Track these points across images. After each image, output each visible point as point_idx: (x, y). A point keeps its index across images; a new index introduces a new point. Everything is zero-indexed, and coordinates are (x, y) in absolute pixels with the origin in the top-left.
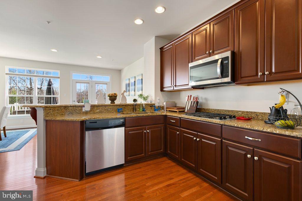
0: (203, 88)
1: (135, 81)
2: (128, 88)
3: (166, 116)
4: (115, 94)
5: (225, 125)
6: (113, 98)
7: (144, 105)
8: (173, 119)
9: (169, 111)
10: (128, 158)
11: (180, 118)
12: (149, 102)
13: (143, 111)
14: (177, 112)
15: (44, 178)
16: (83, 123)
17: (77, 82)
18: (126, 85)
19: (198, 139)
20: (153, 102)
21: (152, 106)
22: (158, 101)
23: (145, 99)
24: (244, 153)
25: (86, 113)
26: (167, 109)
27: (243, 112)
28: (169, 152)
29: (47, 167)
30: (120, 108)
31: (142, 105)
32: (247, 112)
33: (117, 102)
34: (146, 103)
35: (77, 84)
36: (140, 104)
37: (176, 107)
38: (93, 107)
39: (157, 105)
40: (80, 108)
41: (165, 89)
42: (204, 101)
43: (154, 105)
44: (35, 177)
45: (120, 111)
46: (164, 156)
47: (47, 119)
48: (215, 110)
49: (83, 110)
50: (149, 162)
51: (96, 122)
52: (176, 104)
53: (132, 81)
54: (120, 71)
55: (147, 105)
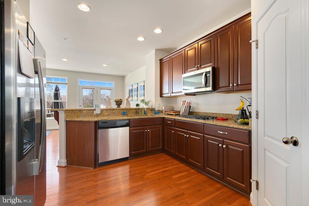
0: (195, 95)
1: (137, 87)
2: (131, 94)
3: (164, 118)
4: (121, 99)
5: (206, 124)
6: (119, 103)
7: (145, 109)
8: (169, 120)
9: (167, 114)
10: (132, 152)
11: (175, 119)
12: (150, 106)
13: (145, 114)
14: (173, 115)
15: (65, 167)
16: (96, 123)
17: (83, 88)
18: (129, 91)
19: (187, 136)
20: (153, 107)
21: (152, 110)
22: (158, 106)
23: (146, 104)
24: (217, 143)
25: (97, 115)
26: (165, 113)
27: (223, 114)
28: (166, 148)
29: (67, 158)
30: (125, 111)
31: (144, 109)
32: (226, 114)
33: (123, 106)
34: (147, 107)
35: (83, 89)
36: (142, 109)
37: (173, 111)
38: (102, 110)
39: (157, 109)
40: (92, 111)
41: (164, 95)
42: (195, 106)
43: (155, 109)
44: (57, 166)
45: (125, 114)
46: (163, 152)
47: (68, 119)
48: (204, 113)
49: (94, 114)
50: (149, 157)
51: (107, 123)
52: (173, 108)
53: (135, 87)
54: (123, 77)
55: (148, 109)
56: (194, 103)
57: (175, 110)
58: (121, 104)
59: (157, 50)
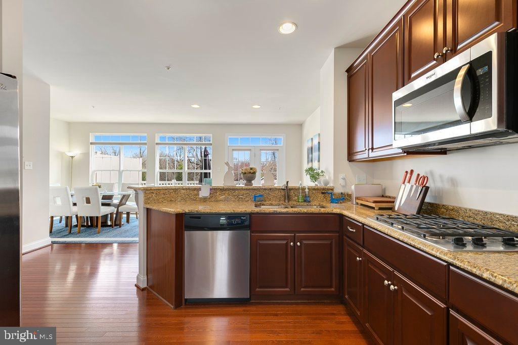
3: (341, 216)
4: (251, 169)
5: (457, 266)
6: (250, 175)
7: (307, 190)
10: (257, 290)
11: (363, 224)
12: (319, 184)
13: (305, 201)
14: (373, 208)
15: (145, 289)
16: (180, 217)
17: (233, 150)
19: (392, 287)
20: (331, 185)
21: (326, 192)
22: (342, 182)
23: (314, 176)
25: (205, 200)
26: (358, 201)
28: (346, 296)
29: (147, 274)
30: (259, 193)
31: (303, 189)
33: (258, 183)
34: (312, 184)
35: (234, 152)
36: (299, 189)
37: (383, 196)
38: (214, 190)
39: (338, 190)
40: (195, 192)
42: (447, 186)
43: (332, 189)
44: (136, 285)
45: (257, 199)
47: (148, 206)
48: (477, 213)
49: (200, 196)
51: (200, 218)
52: (384, 190)
54: (300, 126)
55: (314, 189)
56: (441, 177)
57: (387, 194)
58: (253, 178)
59: (340, 49)
